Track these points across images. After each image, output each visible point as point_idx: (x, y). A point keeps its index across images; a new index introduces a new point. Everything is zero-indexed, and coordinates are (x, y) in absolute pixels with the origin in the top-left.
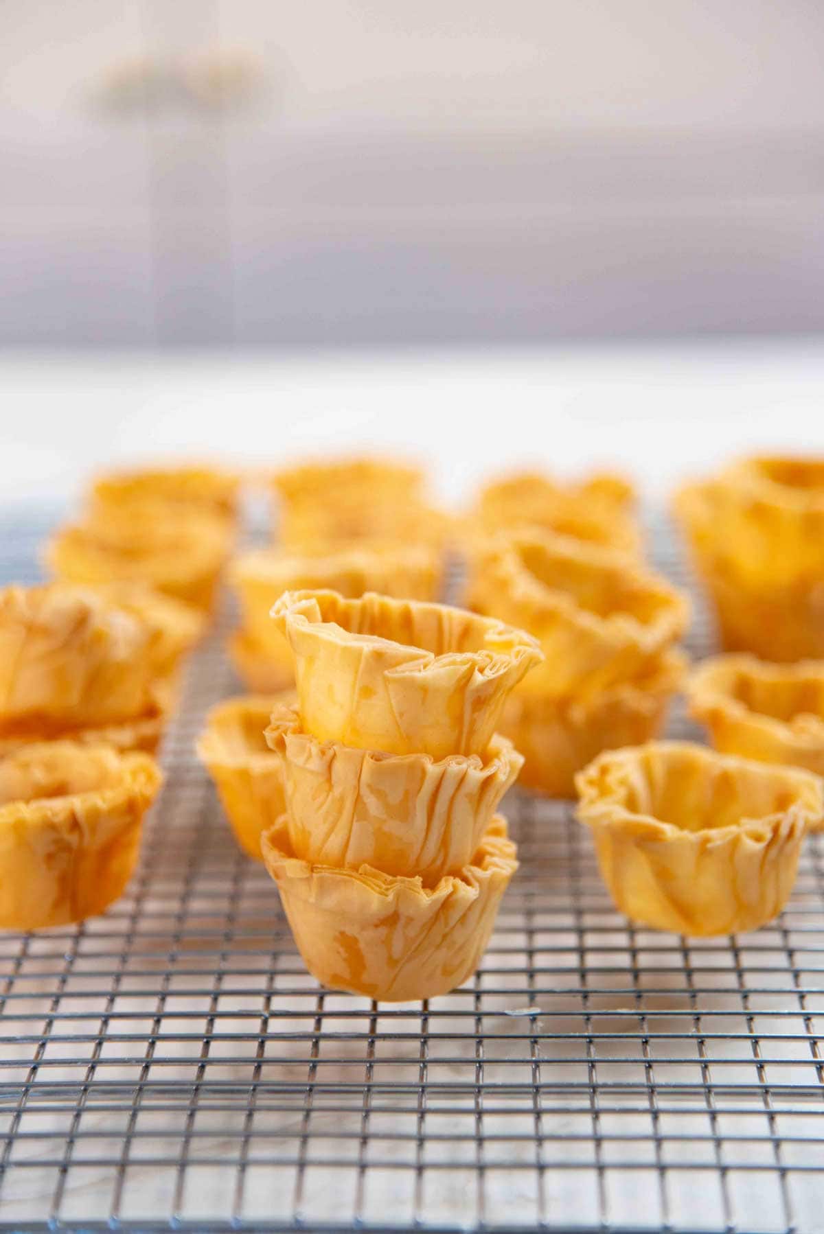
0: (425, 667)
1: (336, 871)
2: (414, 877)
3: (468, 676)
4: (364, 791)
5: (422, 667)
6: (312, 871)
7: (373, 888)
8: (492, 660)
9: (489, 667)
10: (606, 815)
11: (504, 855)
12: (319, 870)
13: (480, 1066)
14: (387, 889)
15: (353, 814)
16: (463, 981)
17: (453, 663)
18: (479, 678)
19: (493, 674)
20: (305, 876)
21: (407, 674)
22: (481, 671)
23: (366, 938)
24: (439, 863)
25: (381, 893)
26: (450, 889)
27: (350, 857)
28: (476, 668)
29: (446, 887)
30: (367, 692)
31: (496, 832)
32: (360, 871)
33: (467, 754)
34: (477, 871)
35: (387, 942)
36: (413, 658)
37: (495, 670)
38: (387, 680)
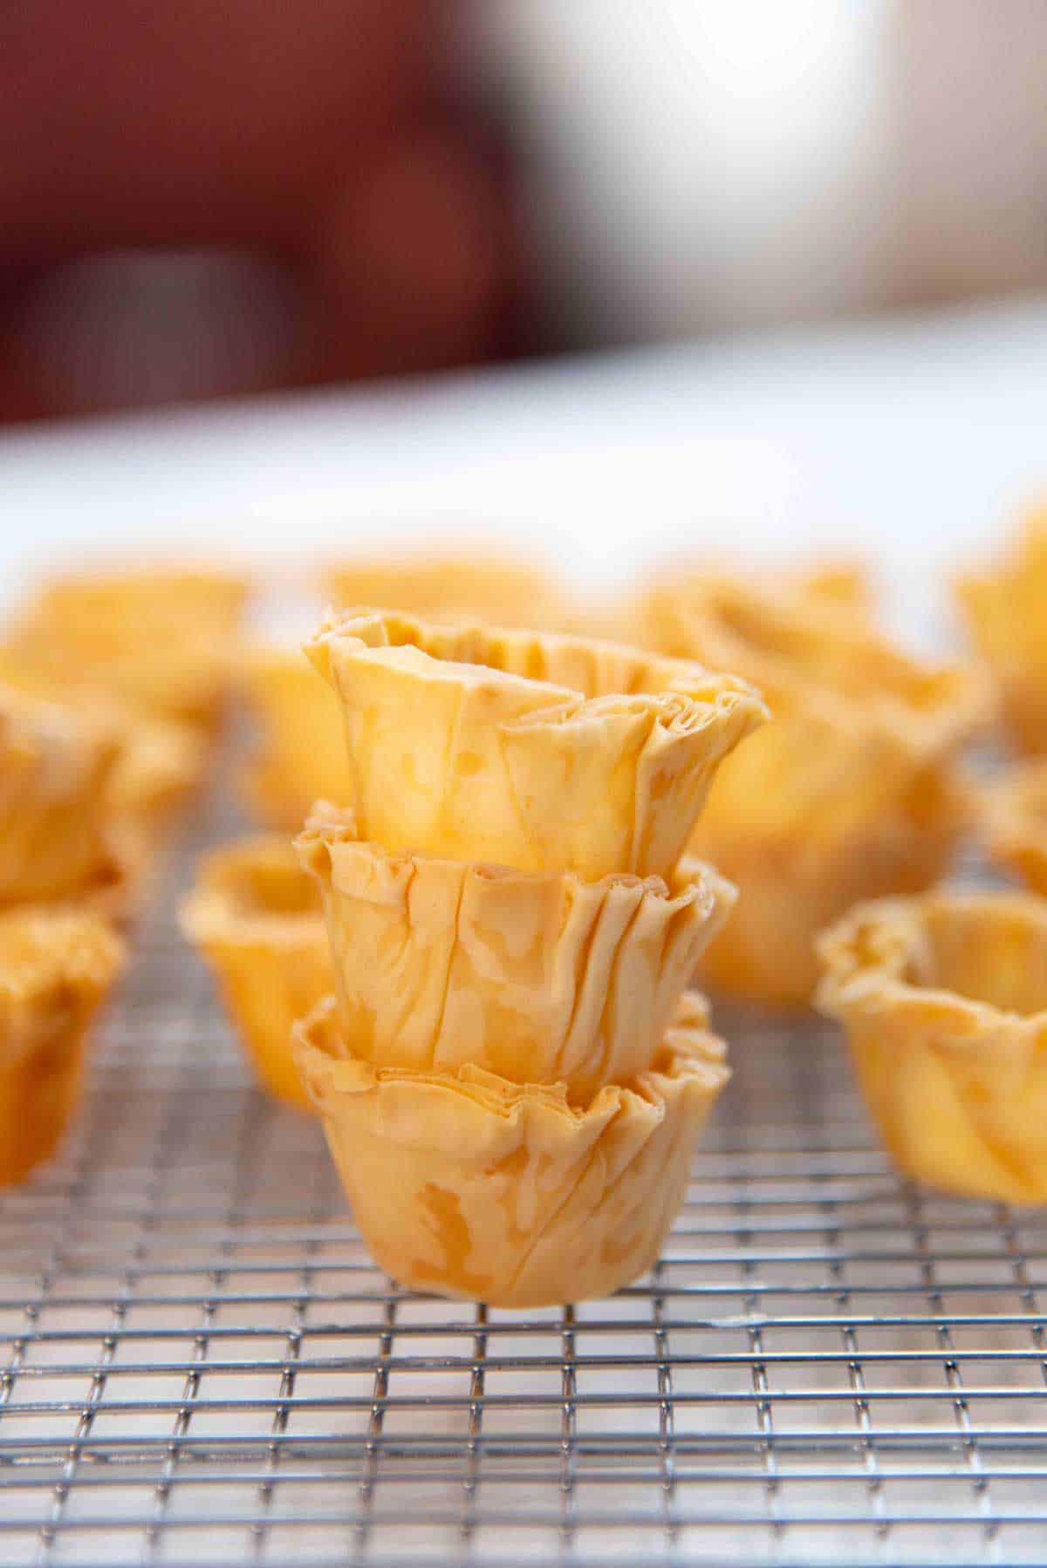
0: (569, 715)
1: (420, 1077)
2: (553, 1084)
3: (643, 734)
4: (466, 934)
5: (564, 715)
6: (378, 1078)
7: (481, 1103)
8: (683, 708)
9: (680, 716)
10: (872, 997)
11: (705, 1058)
12: (389, 1076)
13: (669, 1408)
14: (508, 1106)
15: (448, 978)
16: (637, 1275)
17: (615, 710)
18: (661, 737)
19: (687, 729)
20: (363, 1087)
21: (538, 726)
22: (666, 724)
23: (473, 1192)
24: (595, 1062)
25: (498, 1112)
26: (616, 1106)
27: (443, 1053)
28: (658, 719)
29: (607, 1103)
30: (470, 763)
31: (690, 1023)
32: (460, 1076)
33: (642, 874)
34: (662, 1081)
35: (507, 1199)
36: (549, 701)
37: (688, 724)
38: (505, 739)
